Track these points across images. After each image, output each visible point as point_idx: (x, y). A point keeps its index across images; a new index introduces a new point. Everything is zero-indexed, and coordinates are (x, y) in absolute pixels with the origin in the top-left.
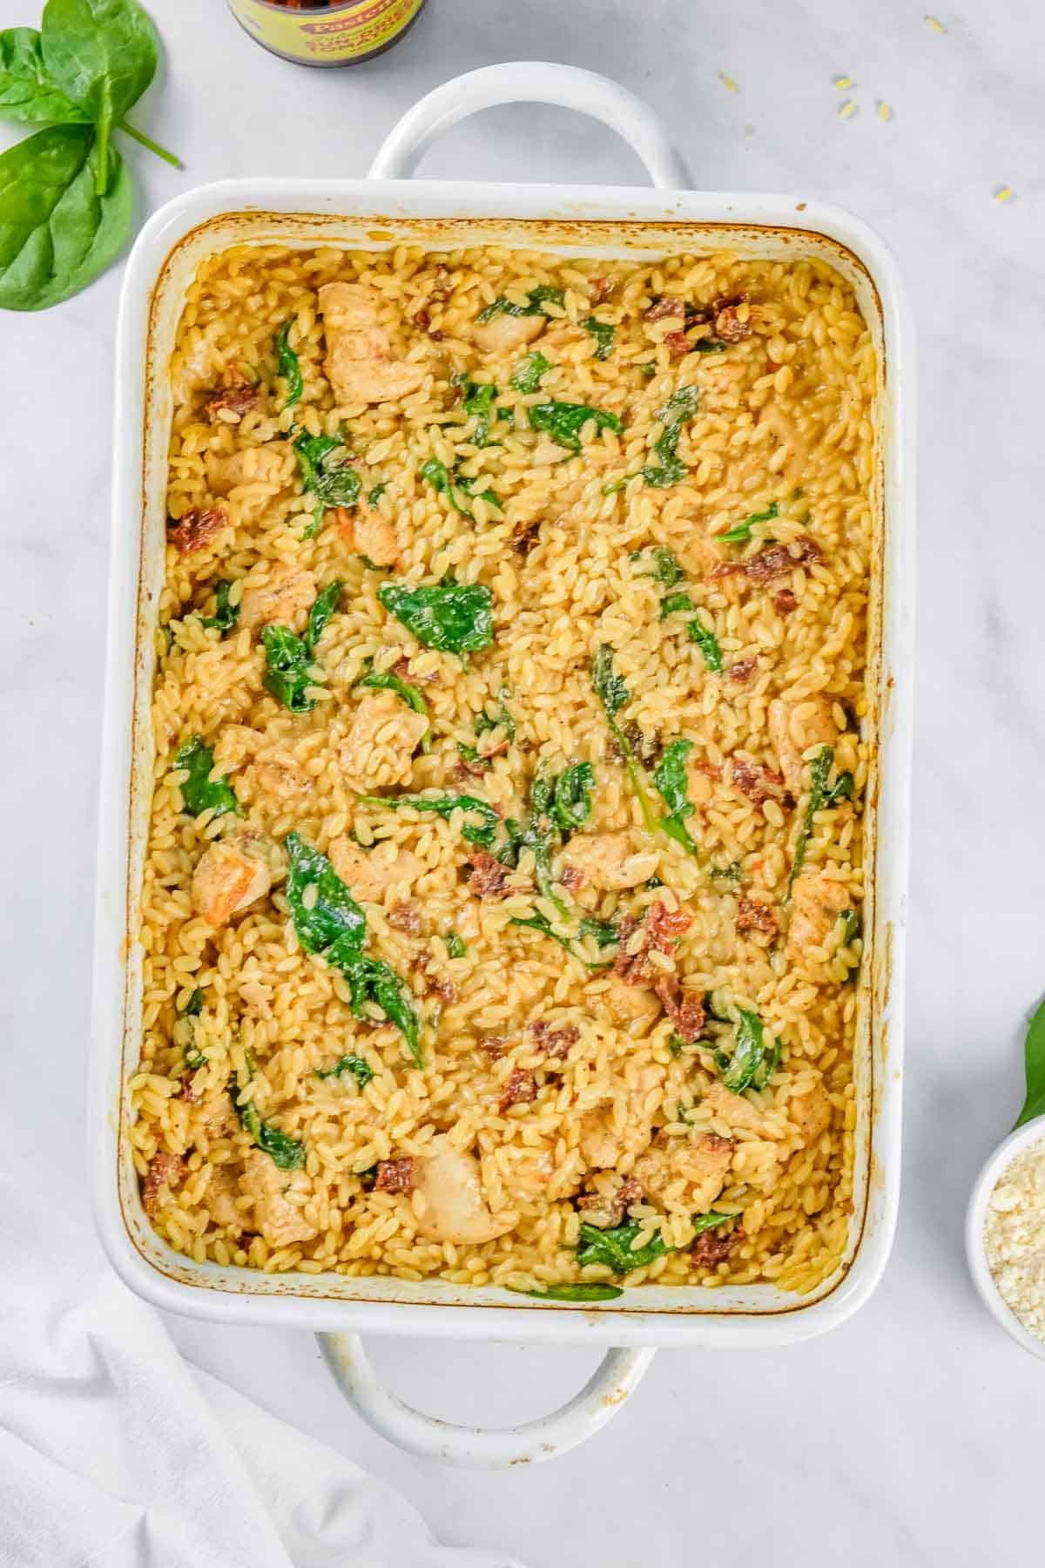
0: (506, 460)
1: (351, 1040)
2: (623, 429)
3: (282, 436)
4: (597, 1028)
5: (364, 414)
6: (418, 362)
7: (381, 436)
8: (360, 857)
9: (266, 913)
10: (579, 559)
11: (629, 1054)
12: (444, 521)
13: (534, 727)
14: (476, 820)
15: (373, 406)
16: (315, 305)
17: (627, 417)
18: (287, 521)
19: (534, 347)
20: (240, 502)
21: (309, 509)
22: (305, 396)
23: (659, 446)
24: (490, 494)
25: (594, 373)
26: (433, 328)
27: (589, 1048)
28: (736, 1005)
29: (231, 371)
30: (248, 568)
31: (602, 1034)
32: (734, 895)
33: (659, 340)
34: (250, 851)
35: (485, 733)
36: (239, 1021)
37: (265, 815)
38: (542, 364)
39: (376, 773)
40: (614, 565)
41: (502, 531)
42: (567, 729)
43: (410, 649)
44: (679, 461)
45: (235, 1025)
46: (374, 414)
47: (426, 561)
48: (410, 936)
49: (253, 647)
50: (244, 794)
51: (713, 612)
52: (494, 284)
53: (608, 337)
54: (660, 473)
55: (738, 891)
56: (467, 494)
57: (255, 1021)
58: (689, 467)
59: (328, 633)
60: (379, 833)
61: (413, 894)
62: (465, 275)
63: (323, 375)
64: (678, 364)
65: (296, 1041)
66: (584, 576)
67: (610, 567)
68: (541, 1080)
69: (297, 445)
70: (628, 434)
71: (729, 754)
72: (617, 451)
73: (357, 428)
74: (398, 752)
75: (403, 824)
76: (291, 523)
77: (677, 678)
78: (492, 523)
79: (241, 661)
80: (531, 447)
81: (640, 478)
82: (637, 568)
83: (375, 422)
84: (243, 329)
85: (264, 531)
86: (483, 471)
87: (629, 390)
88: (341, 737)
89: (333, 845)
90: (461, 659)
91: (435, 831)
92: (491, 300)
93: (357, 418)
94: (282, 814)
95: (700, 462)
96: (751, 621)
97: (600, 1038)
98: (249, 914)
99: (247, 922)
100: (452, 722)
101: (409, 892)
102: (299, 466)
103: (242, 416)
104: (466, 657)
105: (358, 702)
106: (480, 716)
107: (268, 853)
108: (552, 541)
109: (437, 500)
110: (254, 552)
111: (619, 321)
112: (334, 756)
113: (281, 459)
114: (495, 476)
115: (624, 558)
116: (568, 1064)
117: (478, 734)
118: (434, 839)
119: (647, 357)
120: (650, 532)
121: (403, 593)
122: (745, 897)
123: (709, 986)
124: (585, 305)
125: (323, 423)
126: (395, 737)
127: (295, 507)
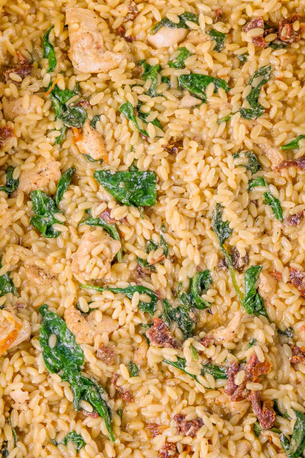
0: (165, 104)
1: (73, 423)
2: (229, 89)
3: (44, 89)
4: (213, 419)
5: (89, 79)
6: (119, 52)
7: (98, 91)
8: (81, 319)
9: (28, 350)
10: (205, 158)
11: (230, 434)
12: (131, 136)
13: (179, 249)
14: (146, 299)
15: (94, 75)
16: (64, 21)
17: (231, 83)
18: (46, 134)
19: (181, 46)
20: (20, 124)
21: (58, 128)
22: (57, 69)
23: (248, 98)
24: (157, 122)
25: (214, 59)
26: (127, 35)
27: (208, 430)
28: (292, 408)
29: (18, 54)
30: (24, 160)
31: (215, 423)
32: (289, 345)
33: (249, 40)
34: (20, 315)
35: (151, 253)
36: (10, 412)
37: (29, 294)
38: (186, 53)
39: (91, 272)
40: (224, 160)
41: (163, 142)
42: (197, 251)
43: (111, 205)
44: (260, 105)
45: (7, 414)
46: (94, 79)
47: (121, 158)
48: (107, 364)
49: (25, 203)
50: (17, 284)
51: (278, 188)
52: (161, 11)
53: (222, 40)
54: (250, 112)
55: (291, 342)
56: (144, 122)
57: (19, 412)
58: (266, 109)
59: (66, 195)
60: (92, 306)
61: (110, 339)
62: (145, 6)
63: (68, 58)
64: (260, 55)
65: (42, 423)
66: (208, 166)
67: (222, 161)
68: (180, 448)
69: (53, 94)
70: (231, 92)
71: (287, 265)
72: (226, 99)
73: (85, 86)
74: (104, 262)
75: (105, 301)
76: (48, 135)
77: (258, 223)
78: (158, 137)
79: (18, 210)
80: (180, 98)
81: (239, 114)
82: (237, 161)
83: (95, 84)
84: (25, 32)
85: (33, 140)
86: (153, 109)
87: (233, 68)
88: (72, 252)
89: (66, 312)
90: (139, 210)
91: (123, 305)
92: (158, 18)
93: (86, 81)
94: (39, 295)
95: (271, 107)
96: (299, 193)
97: (214, 425)
98: (18, 350)
99: (16, 355)
100: (134, 245)
101: (108, 339)
102: (53, 104)
103: (23, 78)
104: (142, 210)
105: (82, 234)
106: (149, 242)
107: (30, 316)
108: (190, 147)
109: (128, 125)
110: (27, 151)
111: (227, 31)
112: (68, 263)
113: (43, 101)
114: (160, 112)
115: (230, 157)
116: (196, 440)
117: (148, 252)
118: (122, 309)
119: (242, 51)
120: (244, 143)
121: (109, 174)
122: (295, 346)
123: (275, 397)
124: (210, 21)
125: (67, 83)
126: (102, 252)
127: (50, 127)
